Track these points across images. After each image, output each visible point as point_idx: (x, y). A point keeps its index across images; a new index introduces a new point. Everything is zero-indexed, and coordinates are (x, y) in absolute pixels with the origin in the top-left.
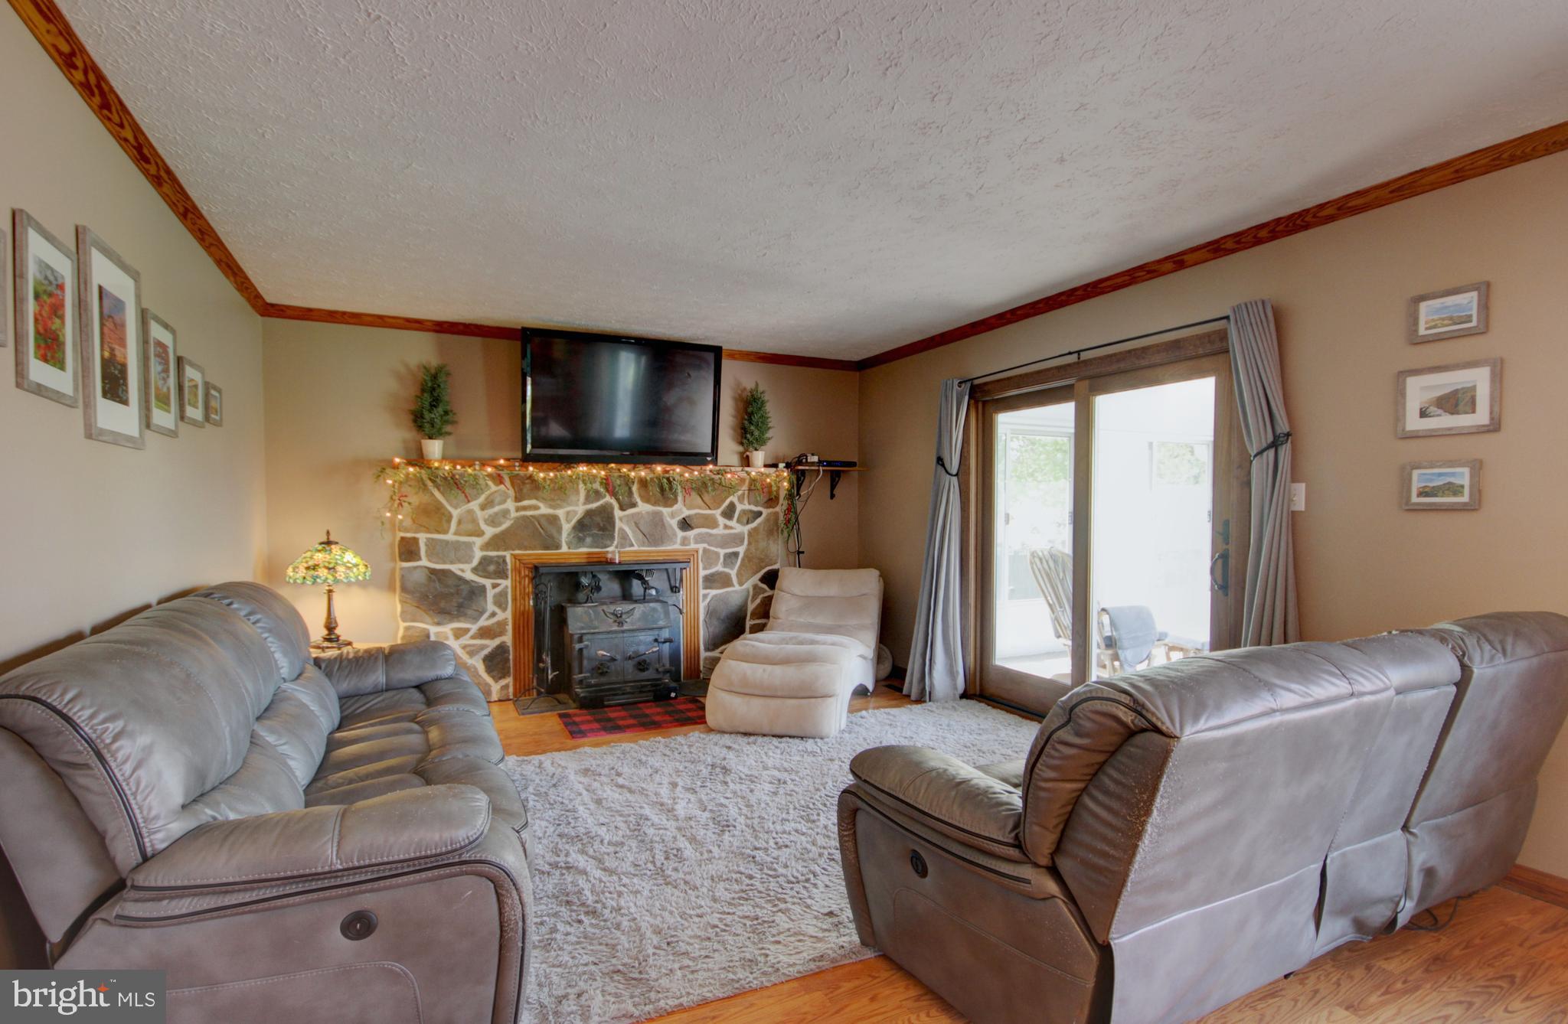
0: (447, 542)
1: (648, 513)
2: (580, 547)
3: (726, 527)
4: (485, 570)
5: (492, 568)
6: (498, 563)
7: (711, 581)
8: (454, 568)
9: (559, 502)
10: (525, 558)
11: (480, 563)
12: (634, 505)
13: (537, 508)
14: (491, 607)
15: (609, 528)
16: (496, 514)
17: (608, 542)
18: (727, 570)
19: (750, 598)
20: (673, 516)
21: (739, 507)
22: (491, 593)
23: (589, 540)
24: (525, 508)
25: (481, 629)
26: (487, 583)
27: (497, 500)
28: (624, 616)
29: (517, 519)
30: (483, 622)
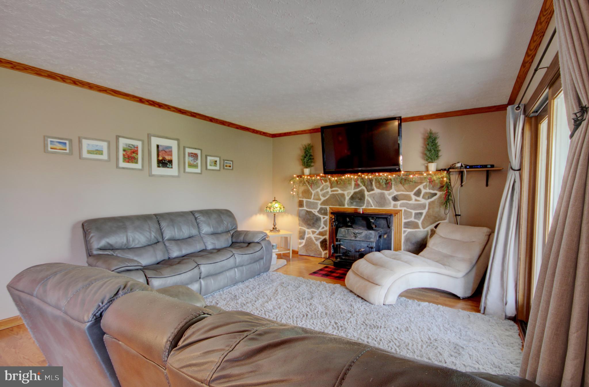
0: (311, 202)
1: (378, 193)
2: (352, 206)
3: (416, 200)
4: (321, 212)
5: (323, 212)
6: (325, 210)
7: (408, 225)
8: (313, 211)
9: (345, 189)
10: (333, 209)
11: (320, 210)
12: (373, 190)
13: (337, 191)
14: (322, 225)
15: (363, 199)
16: (325, 193)
17: (362, 205)
18: (416, 221)
19: (429, 236)
20: (389, 195)
21: (423, 191)
22: (322, 220)
23: (355, 203)
24: (333, 191)
25: (320, 232)
26: (322, 216)
27: (325, 188)
29: (331, 195)
30: (320, 230)
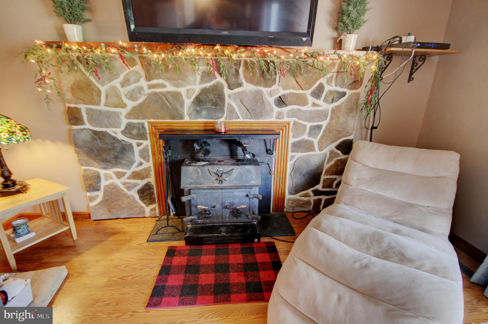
0: (101, 112)
1: (251, 92)
2: (198, 118)
3: (314, 105)
4: (130, 133)
5: (135, 132)
6: (139, 129)
7: (297, 146)
8: (110, 131)
9: (180, 81)
10: (159, 125)
11: (126, 128)
12: (240, 85)
13: (164, 86)
14: (138, 159)
15: (220, 103)
16: (133, 90)
17: (220, 115)
18: (311, 139)
19: (326, 160)
20: (271, 94)
21: (327, 88)
22: (137, 150)
23: (204, 113)
24: (154, 86)
25: (133, 173)
26: (134, 142)
27: (132, 79)
28: (224, 176)
29: (149, 94)
30: (134, 168)
